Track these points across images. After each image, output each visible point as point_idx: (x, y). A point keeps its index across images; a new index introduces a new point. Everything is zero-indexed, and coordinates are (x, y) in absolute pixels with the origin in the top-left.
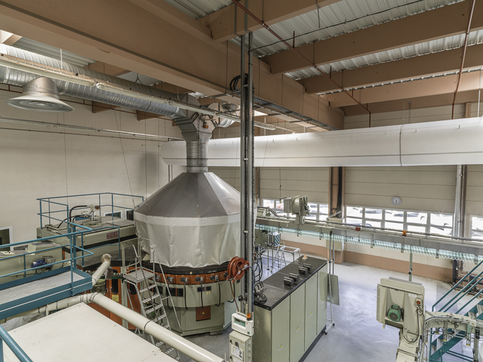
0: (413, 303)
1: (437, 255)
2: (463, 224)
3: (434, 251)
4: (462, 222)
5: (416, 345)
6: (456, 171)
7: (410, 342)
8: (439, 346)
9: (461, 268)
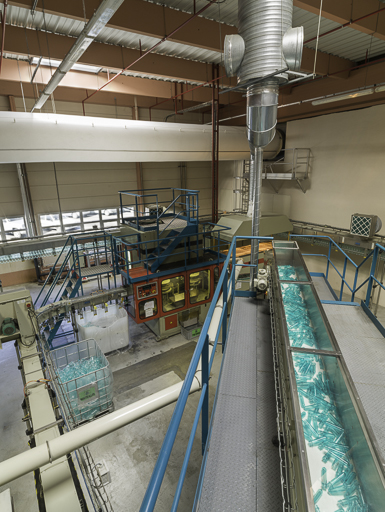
0: (23, 308)
1: (23, 258)
2: (34, 223)
3: (18, 255)
4: (34, 222)
5: (36, 344)
6: (16, 172)
7: (29, 346)
8: (47, 337)
9: (42, 265)
